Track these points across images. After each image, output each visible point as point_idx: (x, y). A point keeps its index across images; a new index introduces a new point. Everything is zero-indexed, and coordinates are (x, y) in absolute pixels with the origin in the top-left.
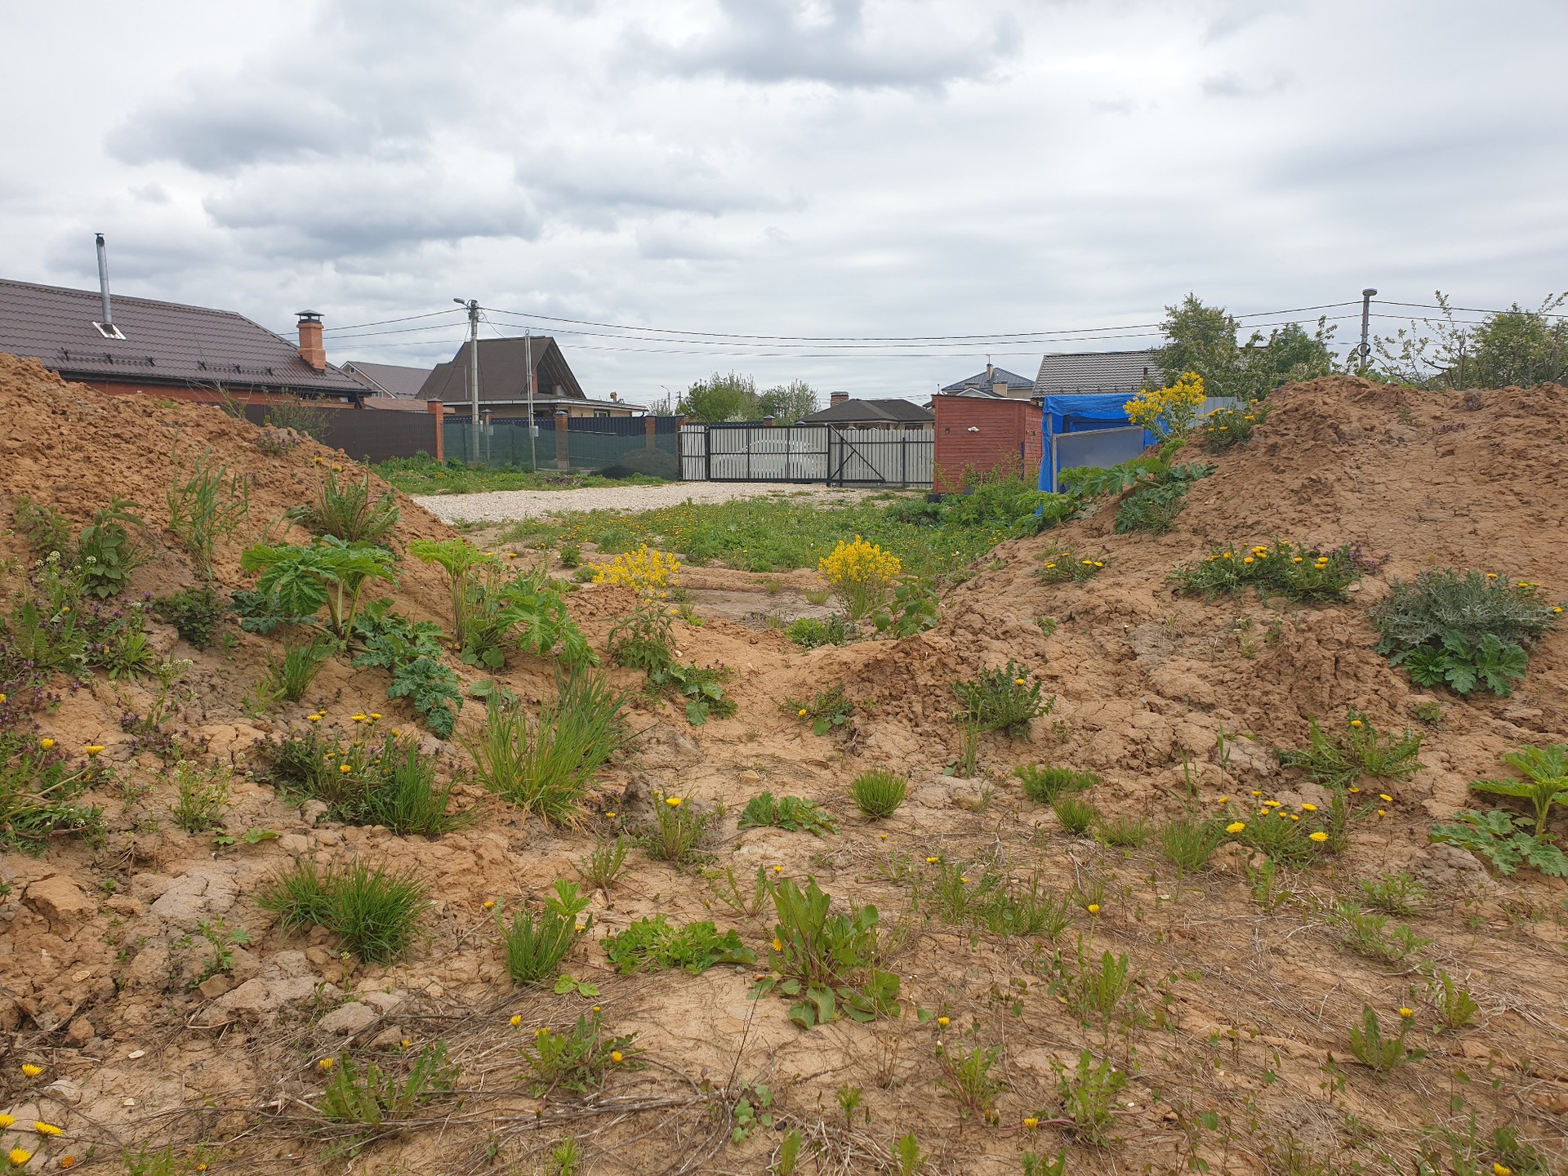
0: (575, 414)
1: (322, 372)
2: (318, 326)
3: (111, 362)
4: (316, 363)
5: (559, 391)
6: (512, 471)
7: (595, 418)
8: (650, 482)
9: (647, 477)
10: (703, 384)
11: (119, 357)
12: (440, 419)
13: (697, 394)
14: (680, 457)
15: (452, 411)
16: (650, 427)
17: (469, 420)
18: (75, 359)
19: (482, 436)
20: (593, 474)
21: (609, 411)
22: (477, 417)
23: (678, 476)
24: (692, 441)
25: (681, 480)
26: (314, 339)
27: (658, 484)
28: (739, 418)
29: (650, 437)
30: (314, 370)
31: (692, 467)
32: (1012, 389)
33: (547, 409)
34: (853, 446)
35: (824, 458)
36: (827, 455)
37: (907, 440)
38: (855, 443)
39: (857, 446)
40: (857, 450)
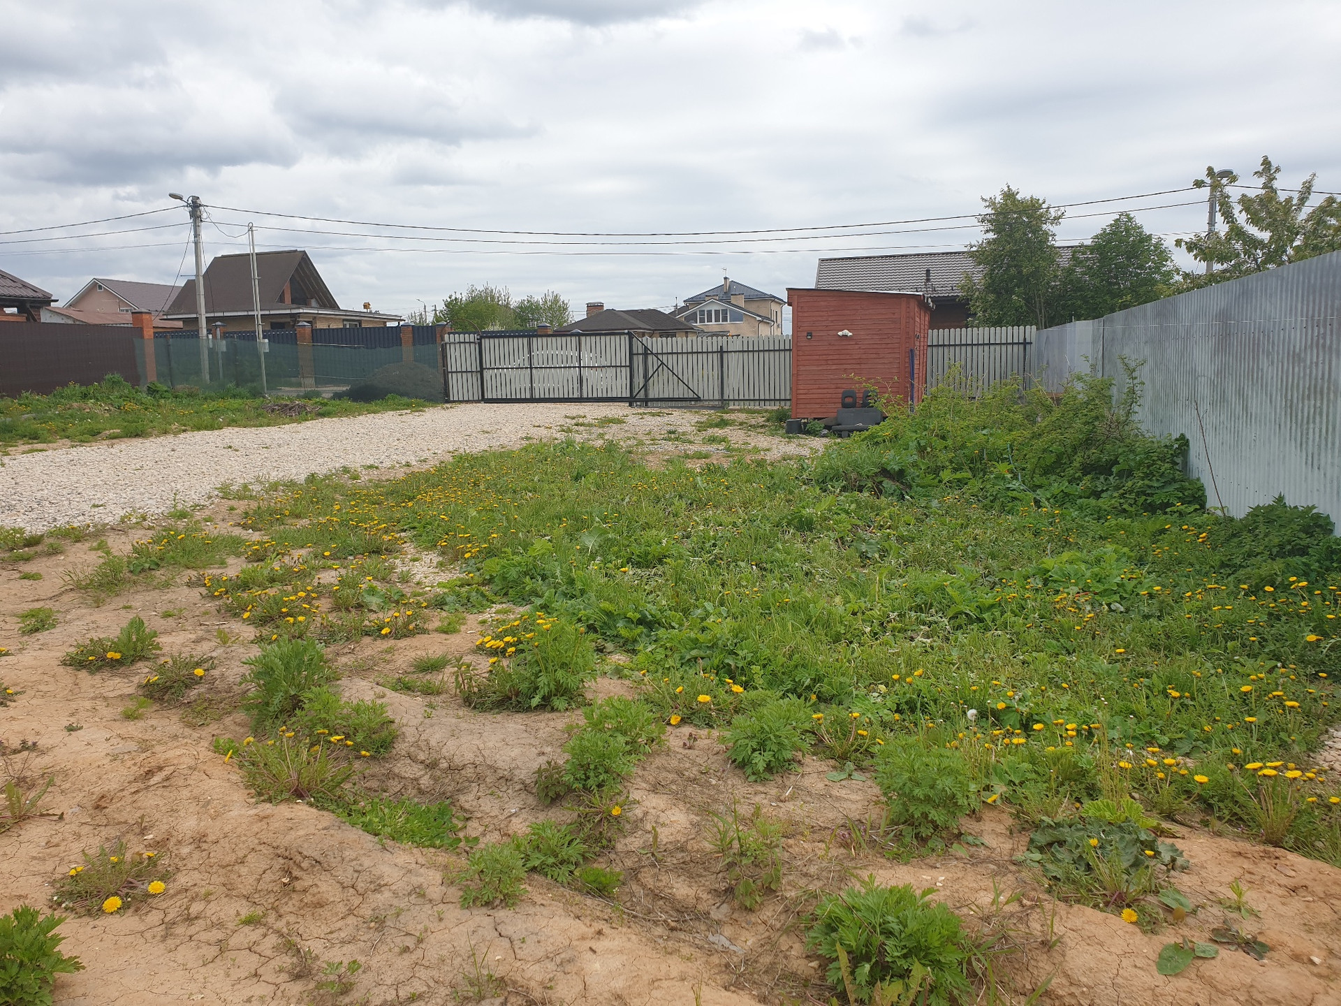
0: (320, 325)
5: (313, 302)
6: (234, 396)
7: (345, 328)
8: (408, 406)
9: (405, 400)
10: (459, 296)
12: (149, 333)
13: (452, 305)
14: (446, 374)
15: (180, 324)
16: (407, 337)
17: (196, 334)
19: (212, 352)
20: (338, 396)
21: (360, 322)
22: (205, 331)
23: (442, 397)
24: (460, 354)
25: (448, 402)
27: (418, 408)
28: (497, 328)
29: (407, 349)
31: (457, 385)
32: (749, 300)
33: (289, 320)
34: (660, 357)
35: (625, 372)
36: (628, 369)
37: (725, 349)
38: (662, 354)
39: (665, 356)
40: (665, 362)
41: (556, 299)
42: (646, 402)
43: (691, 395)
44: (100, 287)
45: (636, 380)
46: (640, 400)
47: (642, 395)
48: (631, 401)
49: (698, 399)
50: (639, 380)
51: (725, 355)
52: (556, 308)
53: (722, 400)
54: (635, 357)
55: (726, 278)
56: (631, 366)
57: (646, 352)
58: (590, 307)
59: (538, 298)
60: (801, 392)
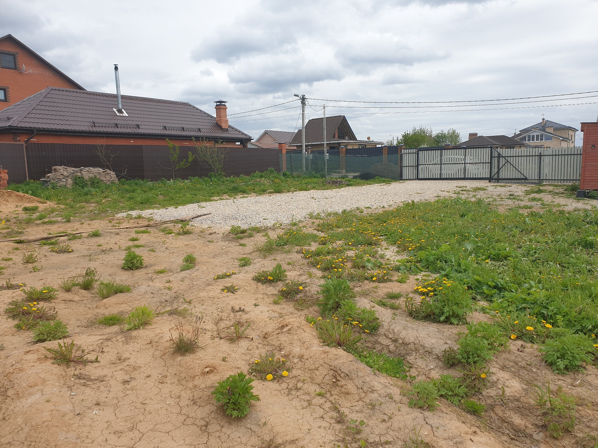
0: (350, 147)
1: (227, 130)
2: (224, 107)
3: (117, 127)
4: (224, 126)
5: (347, 138)
6: (314, 177)
7: (359, 148)
8: (384, 182)
9: (383, 179)
10: (409, 132)
11: (122, 124)
12: (284, 152)
13: (406, 137)
14: (401, 167)
15: (295, 148)
16: (385, 152)
17: (301, 152)
18: (99, 126)
19: (307, 159)
20: (355, 177)
21: (366, 145)
22: (304, 151)
23: (399, 177)
24: (408, 158)
25: (402, 180)
26: (222, 114)
27: (388, 182)
28: (425, 146)
29: (385, 157)
30: (223, 129)
31: (406, 173)
32: (555, 130)
33: (337, 145)
34: (506, 158)
35: (488, 166)
36: (489, 164)
37: (542, 154)
38: (508, 157)
39: (509, 158)
40: (509, 161)
41: (454, 132)
42: (498, 180)
43: (522, 177)
44: (267, 134)
45: (493, 169)
46: (495, 179)
47: (496, 177)
48: (490, 179)
49: (526, 179)
50: (495, 170)
51: (542, 157)
52: (454, 136)
53: (540, 180)
54: (493, 159)
55: (543, 119)
56: (491, 163)
57: (499, 156)
58: (471, 135)
59: (446, 132)
60: (587, 176)
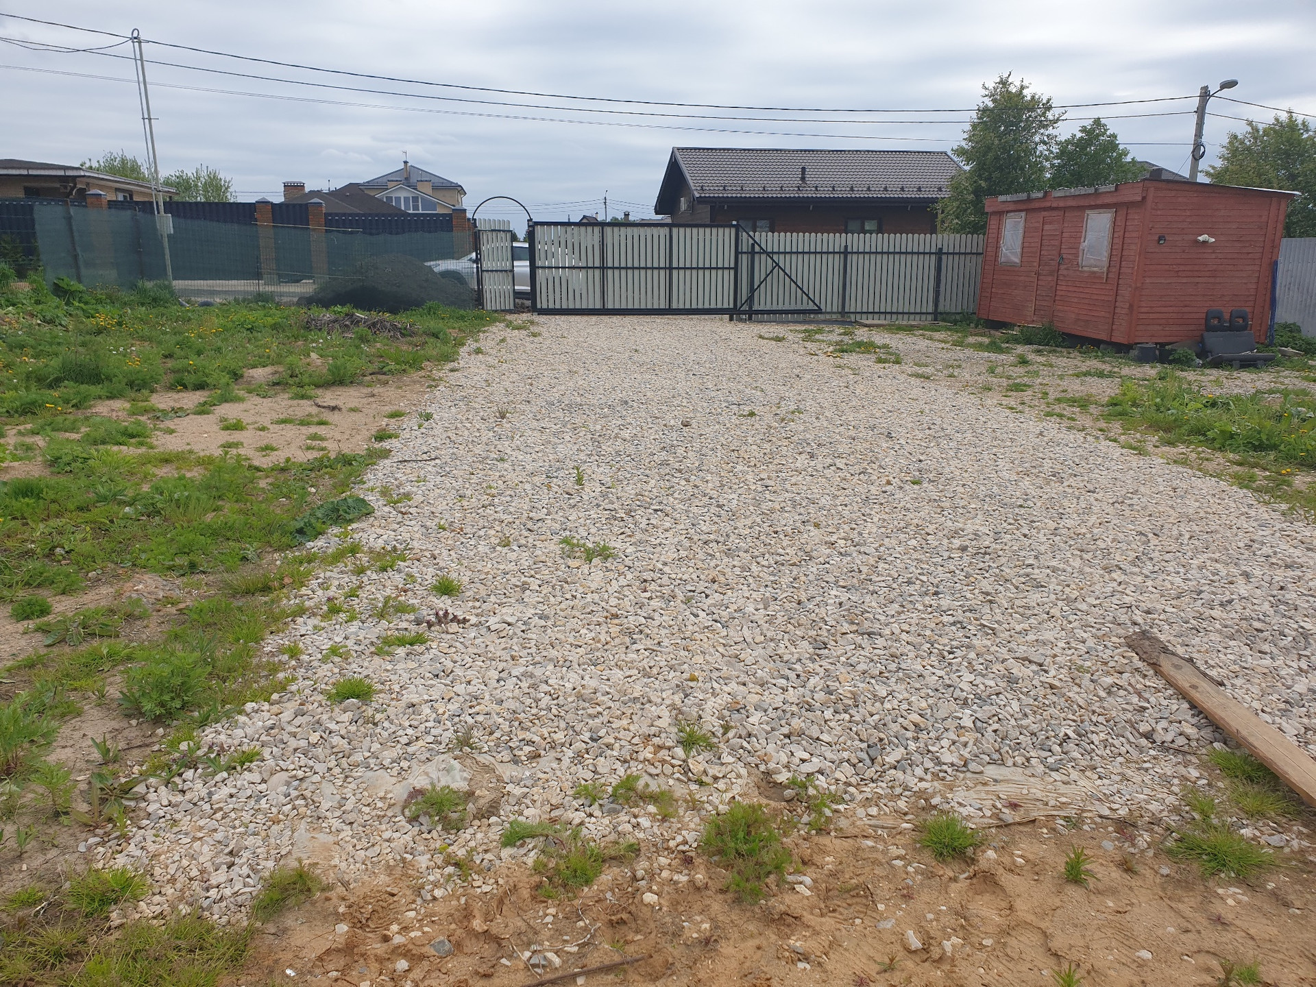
32: (435, 188)
34: (775, 257)
35: (729, 276)
36: (732, 272)
38: (779, 253)
39: (782, 257)
40: (781, 265)
42: (751, 314)
43: (811, 306)
45: (740, 288)
46: (744, 313)
47: (746, 307)
48: (733, 313)
49: (819, 311)
50: (745, 286)
51: (849, 257)
53: (843, 313)
54: (742, 256)
55: (406, 162)
56: (736, 269)
57: (755, 250)
58: (289, 187)
